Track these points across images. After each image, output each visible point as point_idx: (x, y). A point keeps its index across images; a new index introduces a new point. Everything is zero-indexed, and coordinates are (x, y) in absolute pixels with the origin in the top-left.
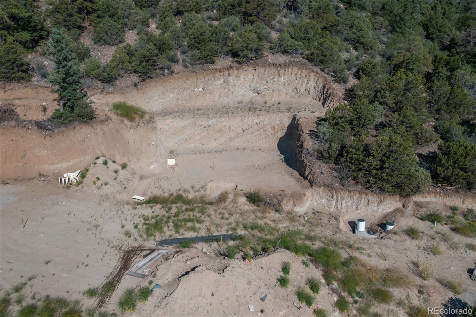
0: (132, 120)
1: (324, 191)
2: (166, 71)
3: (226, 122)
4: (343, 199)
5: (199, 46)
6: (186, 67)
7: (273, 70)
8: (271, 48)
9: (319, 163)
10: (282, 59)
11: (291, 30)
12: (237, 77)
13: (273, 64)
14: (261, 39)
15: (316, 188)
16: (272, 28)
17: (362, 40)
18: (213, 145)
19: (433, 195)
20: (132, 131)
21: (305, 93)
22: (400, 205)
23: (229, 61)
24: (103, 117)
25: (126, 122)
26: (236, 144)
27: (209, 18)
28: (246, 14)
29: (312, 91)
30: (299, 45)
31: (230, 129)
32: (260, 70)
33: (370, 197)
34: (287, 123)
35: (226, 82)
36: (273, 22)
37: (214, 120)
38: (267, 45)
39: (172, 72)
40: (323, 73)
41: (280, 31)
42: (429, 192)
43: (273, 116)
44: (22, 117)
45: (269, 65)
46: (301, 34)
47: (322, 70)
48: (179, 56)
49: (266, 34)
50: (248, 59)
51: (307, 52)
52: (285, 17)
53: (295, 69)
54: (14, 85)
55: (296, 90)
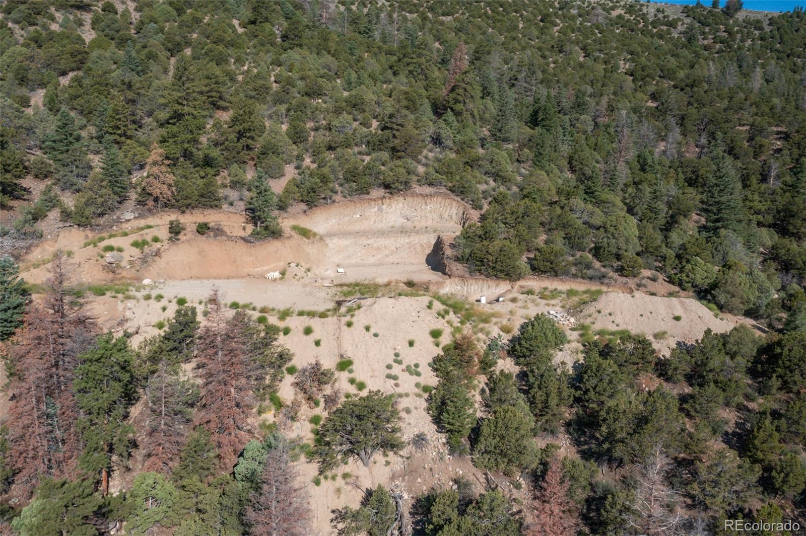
0: (308, 238)
1: (459, 281)
2: (329, 201)
3: (382, 242)
4: (471, 285)
5: (354, 179)
6: (345, 197)
7: (420, 200)
8: (418, 181)
9: (456, 263)
10: (428, 190)
11: (436, 165)
12: (390, 205)
13: (421, 195)
14: (409, 173)
15: (453, 279)
16: (419, 162)
17: (500, 174)
18: (372, 260)
19: (532, 281)
20: (310, 246)
21: (448, 218)
22: (509, 287)
23: (382, 192)
24: (288, 235)
25: (305, 239)
26: (390, 259)
27: (360, 153)
28: (394, 149)
29: (454, 216)
30: (443, 179)
31: (385, 247)
32: (410, 199)
33: (490, 283)
34: (433, 242)
35: (380, 210)
36: (420, 157)
37: (373, 240)
38: (415, 178)
39: (334, 201)
40: (463, 202)
41: (426, 165)
42: (529, 279)
43: (422, 237)
44: (228, 233)
45: (417, 195)
46: (444, 169)
47: (463, 199)
48: (337, 188)
49: (413, 169)
50: (399, 190)
51: (450, 185)
52: (431, 151)
53: (440, 199)
54: (210, 211)
55: (441, 217)
